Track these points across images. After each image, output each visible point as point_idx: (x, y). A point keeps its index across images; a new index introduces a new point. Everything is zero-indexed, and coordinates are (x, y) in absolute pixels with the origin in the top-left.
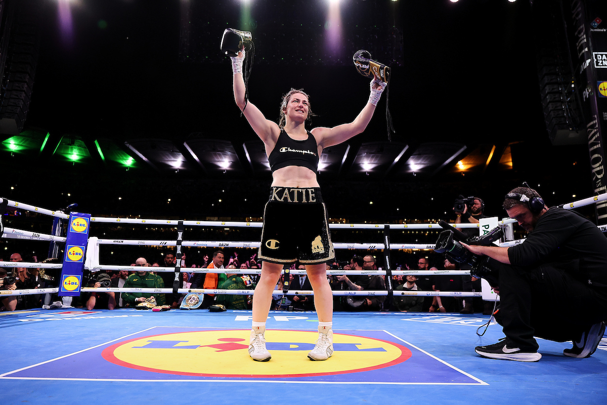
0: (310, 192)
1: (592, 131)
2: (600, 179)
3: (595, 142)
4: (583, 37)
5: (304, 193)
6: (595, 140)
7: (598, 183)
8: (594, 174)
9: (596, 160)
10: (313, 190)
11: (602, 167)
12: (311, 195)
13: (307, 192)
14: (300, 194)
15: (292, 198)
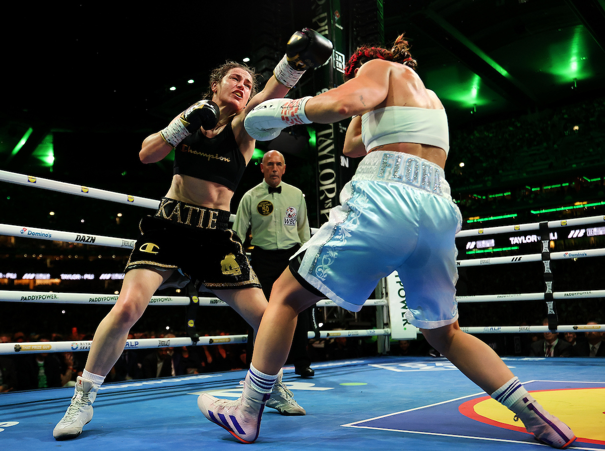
0: (212, 216)
1: (325, 141)
2: (330, 198)
3: (329, 154)
4: (323, 28)
5: (203, 215)
6: (329, 152)
7: (328, 203)
8: (322, 192)
9: (328, 177)
10: (217, 213)
11: (334, 186)
12: (211, 219)
13: (207, 215)
14: (196, 215)
15: (184, 218)
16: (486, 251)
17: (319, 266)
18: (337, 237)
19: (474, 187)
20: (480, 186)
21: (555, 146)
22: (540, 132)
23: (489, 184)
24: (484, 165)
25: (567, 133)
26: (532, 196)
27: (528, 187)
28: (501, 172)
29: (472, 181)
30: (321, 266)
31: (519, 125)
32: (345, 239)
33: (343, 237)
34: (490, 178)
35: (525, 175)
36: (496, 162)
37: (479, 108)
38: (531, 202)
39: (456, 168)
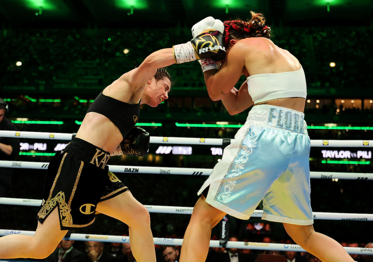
16: (28, 154)
17: (222, 194)
18: (233, 170)
19: (27, 88)
20: (33, 88)
21: (106, 64)
22: (95, 48)
23: (42, 88)
24: (40, 68)
25: (118, 54)
26: (80, 107)
27: (77, 98)
28: (54, 78)
29: (26, 81)
30: (224, 193)
31: (78, 36)
32: (240, 171)
33: (238, 170)
34: (44, 82)
35: (75, 86)
36: (52, 68)
37: (45, 11)
38: (77, 112)
39: (12, 66)
